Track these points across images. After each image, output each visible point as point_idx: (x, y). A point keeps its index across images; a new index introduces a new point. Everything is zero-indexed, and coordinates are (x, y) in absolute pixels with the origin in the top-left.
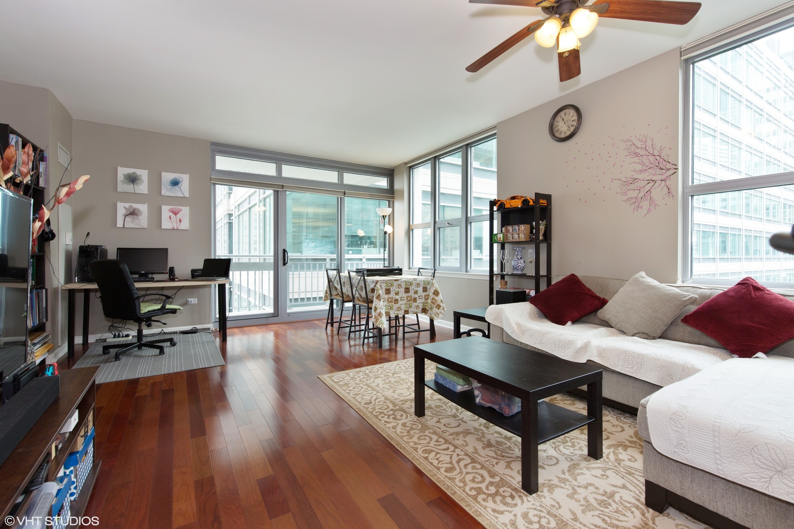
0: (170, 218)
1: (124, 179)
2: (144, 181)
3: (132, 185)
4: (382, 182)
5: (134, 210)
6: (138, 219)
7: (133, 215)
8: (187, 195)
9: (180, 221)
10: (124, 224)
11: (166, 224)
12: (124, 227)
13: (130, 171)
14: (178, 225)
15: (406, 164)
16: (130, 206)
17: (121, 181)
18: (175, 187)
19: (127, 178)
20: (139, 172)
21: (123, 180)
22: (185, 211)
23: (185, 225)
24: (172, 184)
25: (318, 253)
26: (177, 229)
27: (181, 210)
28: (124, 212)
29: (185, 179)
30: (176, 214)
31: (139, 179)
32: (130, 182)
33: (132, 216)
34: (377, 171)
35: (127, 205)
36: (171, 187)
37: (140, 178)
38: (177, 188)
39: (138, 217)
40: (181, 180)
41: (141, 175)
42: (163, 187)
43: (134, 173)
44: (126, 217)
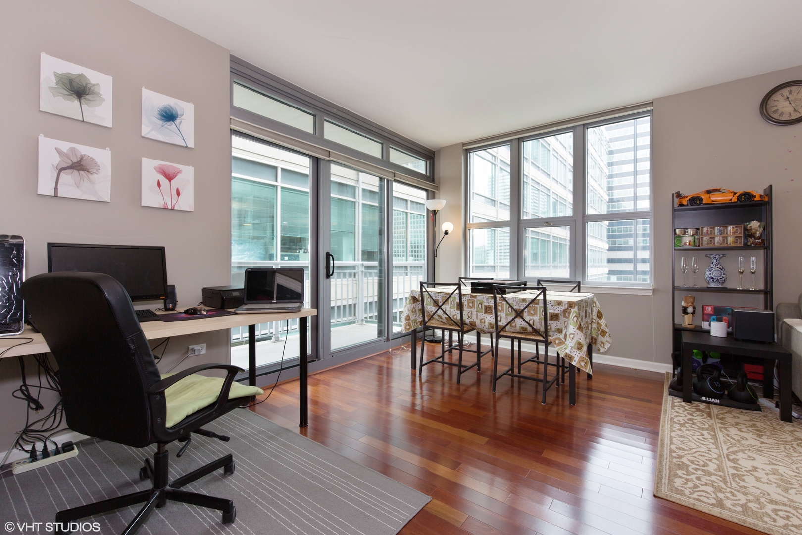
0: (159, 185)
1: (57, 83)
2: (104, 100)
3: (77, 102)
4: (420, 166)
5: (81, 159)
6: (89, 180)
7: (78, 170)
8: (191, 144)
9: (178, 193)
10: (56, 189)
11: (151, 198)
12: (56, 196)
13: (74, 69)
14: (174, 202)
15: (464, 145)
16: (73, 150)
17: (51, 88)
18: (169, 123)
19: (64, 84)
20: (93, 77)
21: (54, 85)
22: (187, 175)
23: (186, 202)
24: (164, 116)
25: (245, 258)
26: (172, 209)
27: (180, 172)
28: (57, 160)
29: (187, 110)
30: (170, 178)
31: (93, 92)
32: (71, 95)
33: (76, 173)
34: (418, 149)
35: (65, 146)
36: (161, 122)
37: (96, 90)
38: (171, 126)
39: (90, 176)
40: (180, 113)
41: (98, 84)
42: (144, 120)
43: (82, 76)
44: (63, 175)
